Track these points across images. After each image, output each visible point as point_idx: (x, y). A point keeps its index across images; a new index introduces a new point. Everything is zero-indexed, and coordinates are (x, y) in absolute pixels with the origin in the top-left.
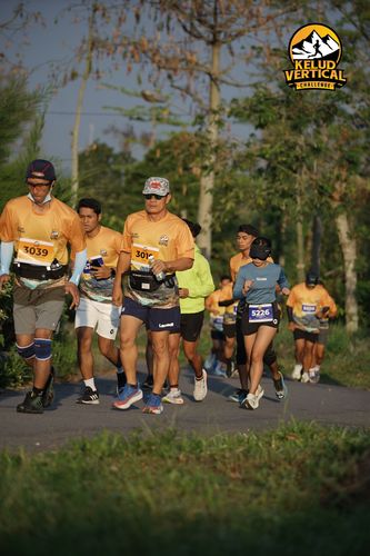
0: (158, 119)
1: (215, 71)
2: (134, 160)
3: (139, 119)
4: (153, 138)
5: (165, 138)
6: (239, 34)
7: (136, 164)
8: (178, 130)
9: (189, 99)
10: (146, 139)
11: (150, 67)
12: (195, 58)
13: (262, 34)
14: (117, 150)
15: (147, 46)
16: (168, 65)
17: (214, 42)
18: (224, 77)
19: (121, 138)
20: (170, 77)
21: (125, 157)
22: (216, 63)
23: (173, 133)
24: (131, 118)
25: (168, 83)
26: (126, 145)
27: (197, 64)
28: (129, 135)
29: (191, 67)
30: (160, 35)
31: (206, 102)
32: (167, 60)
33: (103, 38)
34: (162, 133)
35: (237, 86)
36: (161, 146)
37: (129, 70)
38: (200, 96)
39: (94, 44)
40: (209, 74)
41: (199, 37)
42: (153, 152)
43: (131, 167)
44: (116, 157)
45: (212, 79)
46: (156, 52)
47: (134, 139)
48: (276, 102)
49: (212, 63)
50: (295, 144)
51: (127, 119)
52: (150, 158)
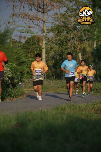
0: (28, 32)
1: (44, 19)
2: (22, 43)
3: (23, 32)
4: (27, 37)
5: (30, 37)
6: (50, 10)
7: (23, 44)
8: (33, 35)
9: (38, 27)
10: (25, 37)
11: (28, 19)
12: (39, 17)
13: (55, 10)
14: (18, 41)
15: (27, 14)
16: (33, 19)
17: (43, 13)
18: (46, 21)
19: (19, 37)
20: (33, 22)
21: (20, 42)
22: (44, 17)
23: (31, 35)
24: (21, 32)
25: (32, 23)
26: (20, 39)
27: (39, 18)
28: (20, 37)
29: (38, 19)
30: (30, 11)
31: (42, 27)
32: (32, 18)
33: (16, 13)
34: (29, 36)
35: (50, 23)
36: (29, 39)
37: (23, 20)
38: (40, 26)
39: (14, 15)
40: (43, 21)
41: (40, 12)
42: (27, 40)
43: (22, 44)
44: (18, 42)
45: (43, 22)
46: (29, 16)
47: (22, 37)
48: (62, 27)
49: (43, 18)
50: (68, 36)
51: (20, 33)
52: (26, 42)
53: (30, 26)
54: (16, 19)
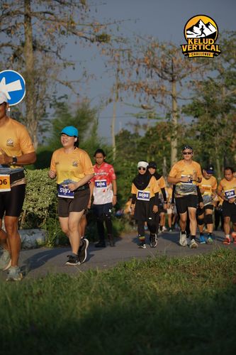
0: (150, 117)
1: (174, 93)
2: (140, 136)
3: (141, 118)
4: (148, 126)
5: (154, 125)
6: (184, 76)
7: (141, 138)
8: (159, 121)
9: (163, 107)
10: (145, 126)
11: (145, 94)
12: (164, 89)
13: (194, 75)
14: (132, 133)
15: (143, 85)
16: (153, 93)
17: (173, 81)
18: (179, 96)
19: (134, 127)
20: (154, 98)
21: (136, 135)
22: (174, 90)
23: (157, 123)
24: (138, 118)
25: (153, 100)
26: (136, 130)
27: (166, 91)
28: (137, 125)
29: (163, 93)
30: (148, 80)
31: (171, 108)
32: (152, 90)
33: (123, 83)
34: (152, 123)
35: (185, 99)
36: (152, 129)
37: (135, 96)
38: (168, 105)
39: (119, 86)
40: (172, 95)
41: (166, 79)
42: (149, 132)
43: (139, 140)
44: (132, 136)
45: (173, 97)
46: (147, 87)
47: (140, 127)
48: (203, 105)
49: (172, 90)
50: (213, 123)
51: (136, 118)
52: (148, 135)
53: (144, 105)
54: (123, 94)
